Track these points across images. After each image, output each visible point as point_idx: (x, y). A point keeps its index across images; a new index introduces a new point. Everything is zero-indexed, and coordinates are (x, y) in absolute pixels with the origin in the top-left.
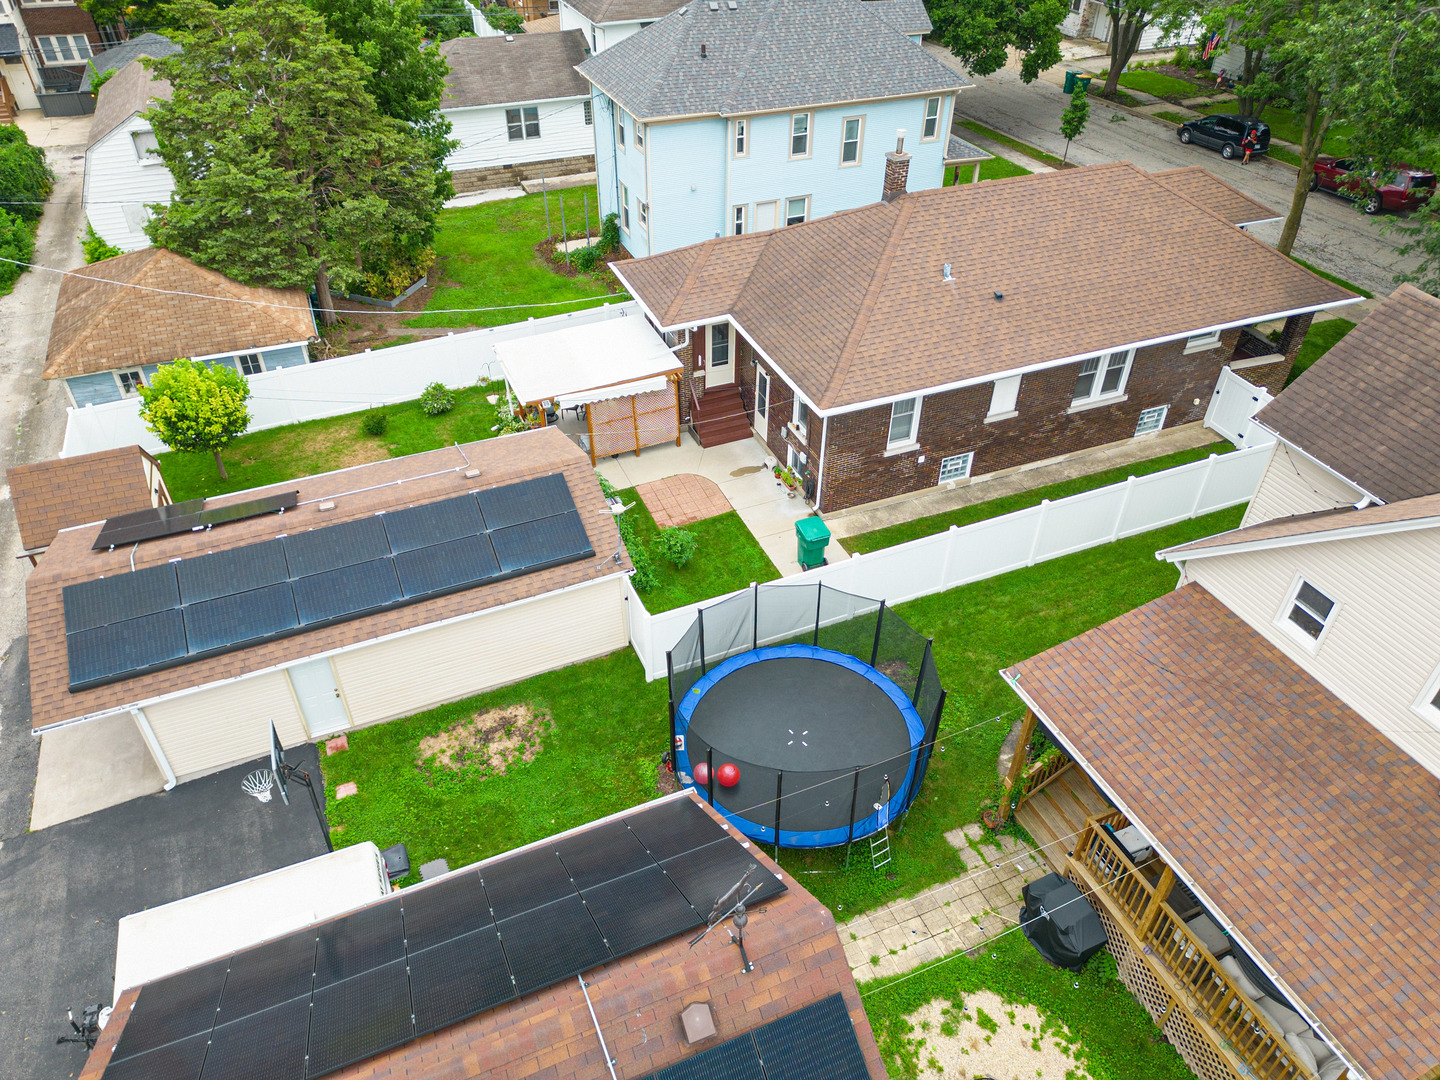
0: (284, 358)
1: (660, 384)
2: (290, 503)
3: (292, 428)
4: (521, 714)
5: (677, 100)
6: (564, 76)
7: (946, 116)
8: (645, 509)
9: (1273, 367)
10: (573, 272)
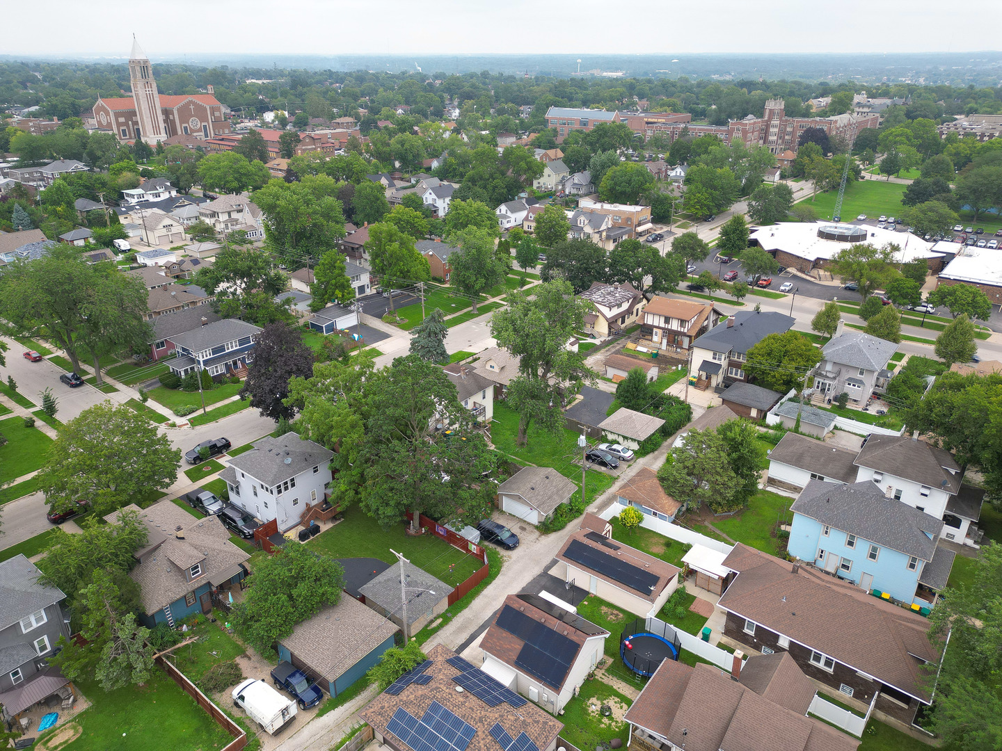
0: (662, 518)
1: (717, 578)
2: (617, 548)
3: (657, 533)
4: (621, 615)
5: (807, 510)
6: (842, 472)
7: (920, 566)
8: (692, 602)
9: (902, 709)
10: (775, 536)
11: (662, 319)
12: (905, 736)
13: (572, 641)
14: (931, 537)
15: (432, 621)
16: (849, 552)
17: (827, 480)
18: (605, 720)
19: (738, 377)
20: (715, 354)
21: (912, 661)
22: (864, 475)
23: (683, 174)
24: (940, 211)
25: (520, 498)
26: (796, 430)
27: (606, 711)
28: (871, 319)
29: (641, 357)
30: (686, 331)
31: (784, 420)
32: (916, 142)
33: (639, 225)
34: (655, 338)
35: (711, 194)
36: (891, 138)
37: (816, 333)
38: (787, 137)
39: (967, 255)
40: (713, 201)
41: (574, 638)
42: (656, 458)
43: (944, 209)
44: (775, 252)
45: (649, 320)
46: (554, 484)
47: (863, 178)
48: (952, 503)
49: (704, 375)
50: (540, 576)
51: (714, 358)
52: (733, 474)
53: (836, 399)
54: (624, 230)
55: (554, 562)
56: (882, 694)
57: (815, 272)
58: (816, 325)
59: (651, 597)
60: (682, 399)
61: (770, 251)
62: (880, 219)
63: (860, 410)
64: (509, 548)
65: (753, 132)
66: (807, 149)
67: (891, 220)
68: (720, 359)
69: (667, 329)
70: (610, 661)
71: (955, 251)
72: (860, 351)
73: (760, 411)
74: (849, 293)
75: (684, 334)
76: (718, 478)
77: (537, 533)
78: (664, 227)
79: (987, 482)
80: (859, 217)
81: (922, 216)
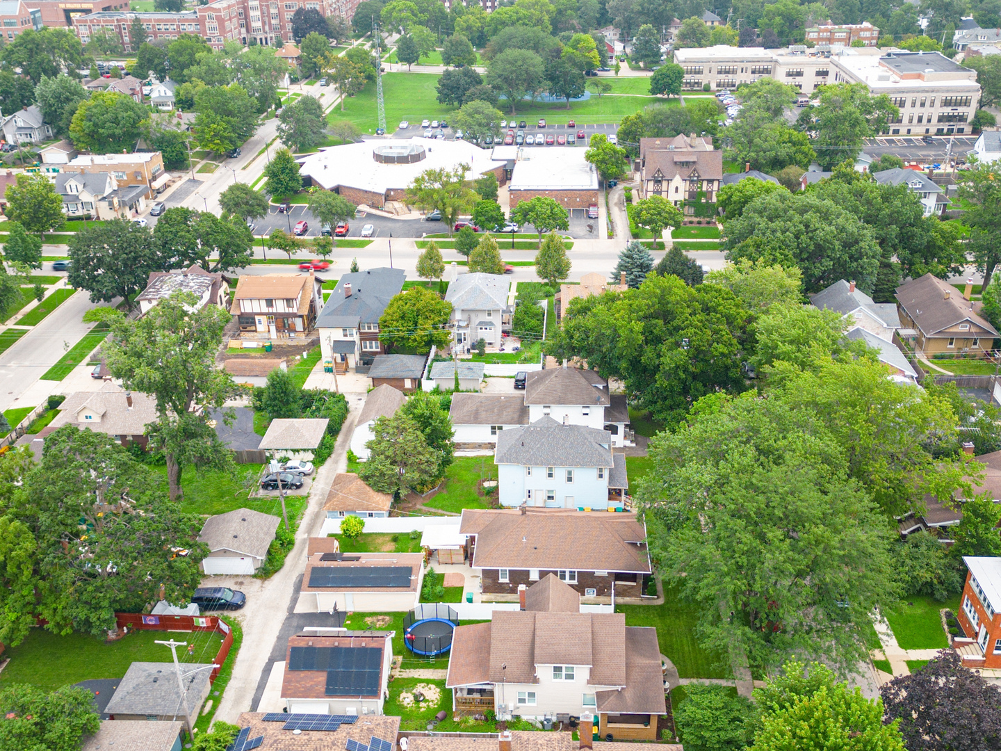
0: (380, 515)
1: (458, 548)
2: (358, 559)
3: (376, 534)
4: (387, 618)
5: (509, 458)
6: (516, 416)
7: (606, 474)
8: (443, 580)
9: (633, 586)
10: (482, 495)
11: (263, 303)
12: (640, 607)
13: (372, 649)
14: (607, 447)
15: (203, 706)
16: (550, 484)
17: (505, 427)
18: (422, 704)
19: (374, 349)
20: (345, 330)
21: (630, 547)
22: (536, 413)
23: (170, 93)
24: (486, 112)
25: (225, 551)
26: (457, 390)
27: (418, 699)
28: (472, 252)
29: (253, 354)
30: (295, 310)
31: (439, 382)
32: (424, 17)
33: (154, 178)
34: (260, 328)
35: (228, 122)
36: (394, 14)
37: (423, 279)
38: (273, 22)
39: (525, 159)
40: (234, 131)
41: (373, 645)
42: (336, 462)
43: (488, 108)
44: (337, 190)
45: (247, 307)
46: (255, 524)
47: (383, 70)
48: (608, 413)
49: (338, 357)
50: (287, 619)
51: (345, 336)
52: (432, 450)
53: (473, 347)
54: (138, 190)
55: (294, 600)
56: (617, 583)
57: (390, 205)
58: (422, 271)
59: (412, 587)
60: (333, 389)
61: (332, 190)
62: (424, 124)
63: (498, 352)
64: (237, 607)
65: (230, 19)
66: (311, 41)
67: (435, 124)
68: (351, 335)
69: (272, 314)
70: (400, 658)
71: (513, 157)
72: (482, 292)
73: (414, 380)
74: (432, 224)
75: (295, 315)
76: (421, 457)
77: (258, 582)
78: (183, 175)
79: (627, 387)
80: (401, 125)
81: (470, 120)
